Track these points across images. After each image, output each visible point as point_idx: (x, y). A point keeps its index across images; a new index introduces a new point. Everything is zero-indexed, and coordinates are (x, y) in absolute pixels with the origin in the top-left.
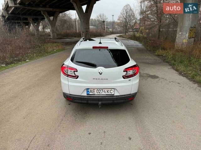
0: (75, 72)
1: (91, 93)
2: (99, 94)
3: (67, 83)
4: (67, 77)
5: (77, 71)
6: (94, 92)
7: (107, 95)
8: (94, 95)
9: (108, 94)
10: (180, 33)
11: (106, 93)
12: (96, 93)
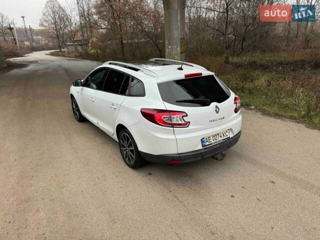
0: (184, 118)
1: (207, 143)
2: (215, 141)
3: (173, 137)
4: (172, 128)
5: (187, 116)
6: (210, 141)
7: (223, 140)
8: (211, 144)
9: (225, 138)
10: (170, 47)
11: (223, 138)
12: (213, 142)
